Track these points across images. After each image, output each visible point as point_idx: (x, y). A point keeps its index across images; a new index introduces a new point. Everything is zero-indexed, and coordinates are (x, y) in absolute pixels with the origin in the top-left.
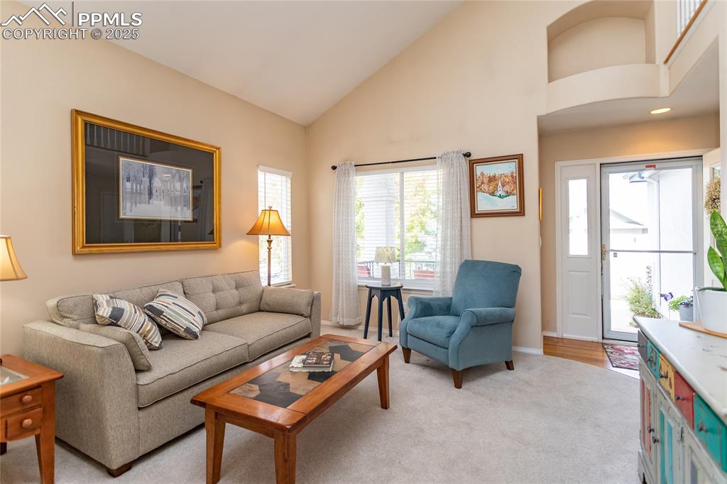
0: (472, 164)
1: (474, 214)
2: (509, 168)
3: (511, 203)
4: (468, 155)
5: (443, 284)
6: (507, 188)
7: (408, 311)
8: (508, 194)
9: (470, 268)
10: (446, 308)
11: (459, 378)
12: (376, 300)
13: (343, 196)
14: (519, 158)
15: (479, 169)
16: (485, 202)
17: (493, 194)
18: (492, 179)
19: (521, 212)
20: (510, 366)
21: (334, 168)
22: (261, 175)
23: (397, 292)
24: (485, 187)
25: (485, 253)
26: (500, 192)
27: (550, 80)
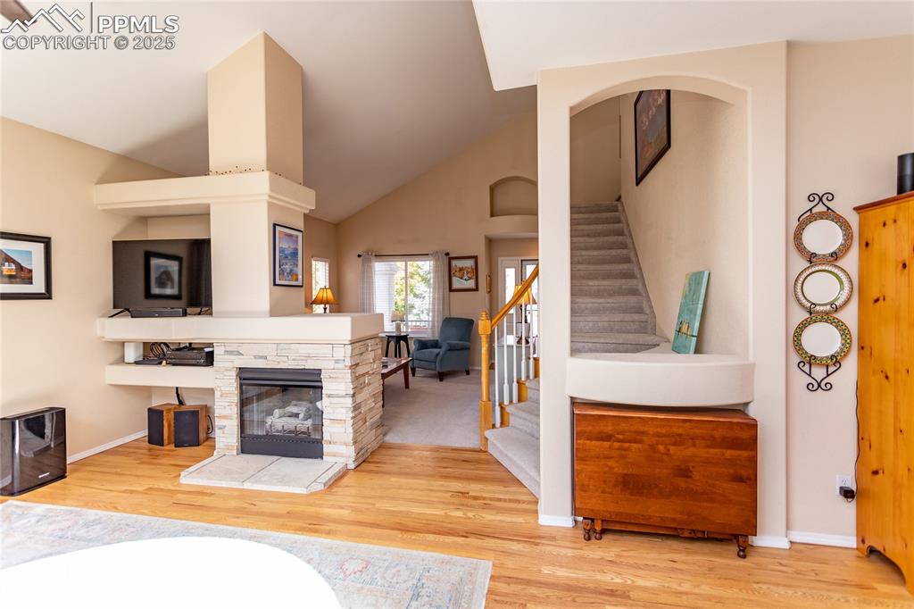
0: (450, 259)
1: (451, 290)
2: (469, 263)
3: (471, 284)
4: (447, 254)
5: (433, 332)
6: (469, 275)
7: (413, 347)
8: (470, 279)
9: (448, 322)
10: (435, 344)
11: (441, 376)
12: (392, 344)
13: (367, 277)
14: (475, 258)
15: (454, 263)
16: (457, 283)
17: (462, 278)
18: (461, 269)
19: (476, 289)
20: (468, 373)
21: (359, 256)
22: (313, 263)
23: (405, 338)
24: (457, 274)
25: (457, 313)
26: (465, 277)
27: (492, 215)
